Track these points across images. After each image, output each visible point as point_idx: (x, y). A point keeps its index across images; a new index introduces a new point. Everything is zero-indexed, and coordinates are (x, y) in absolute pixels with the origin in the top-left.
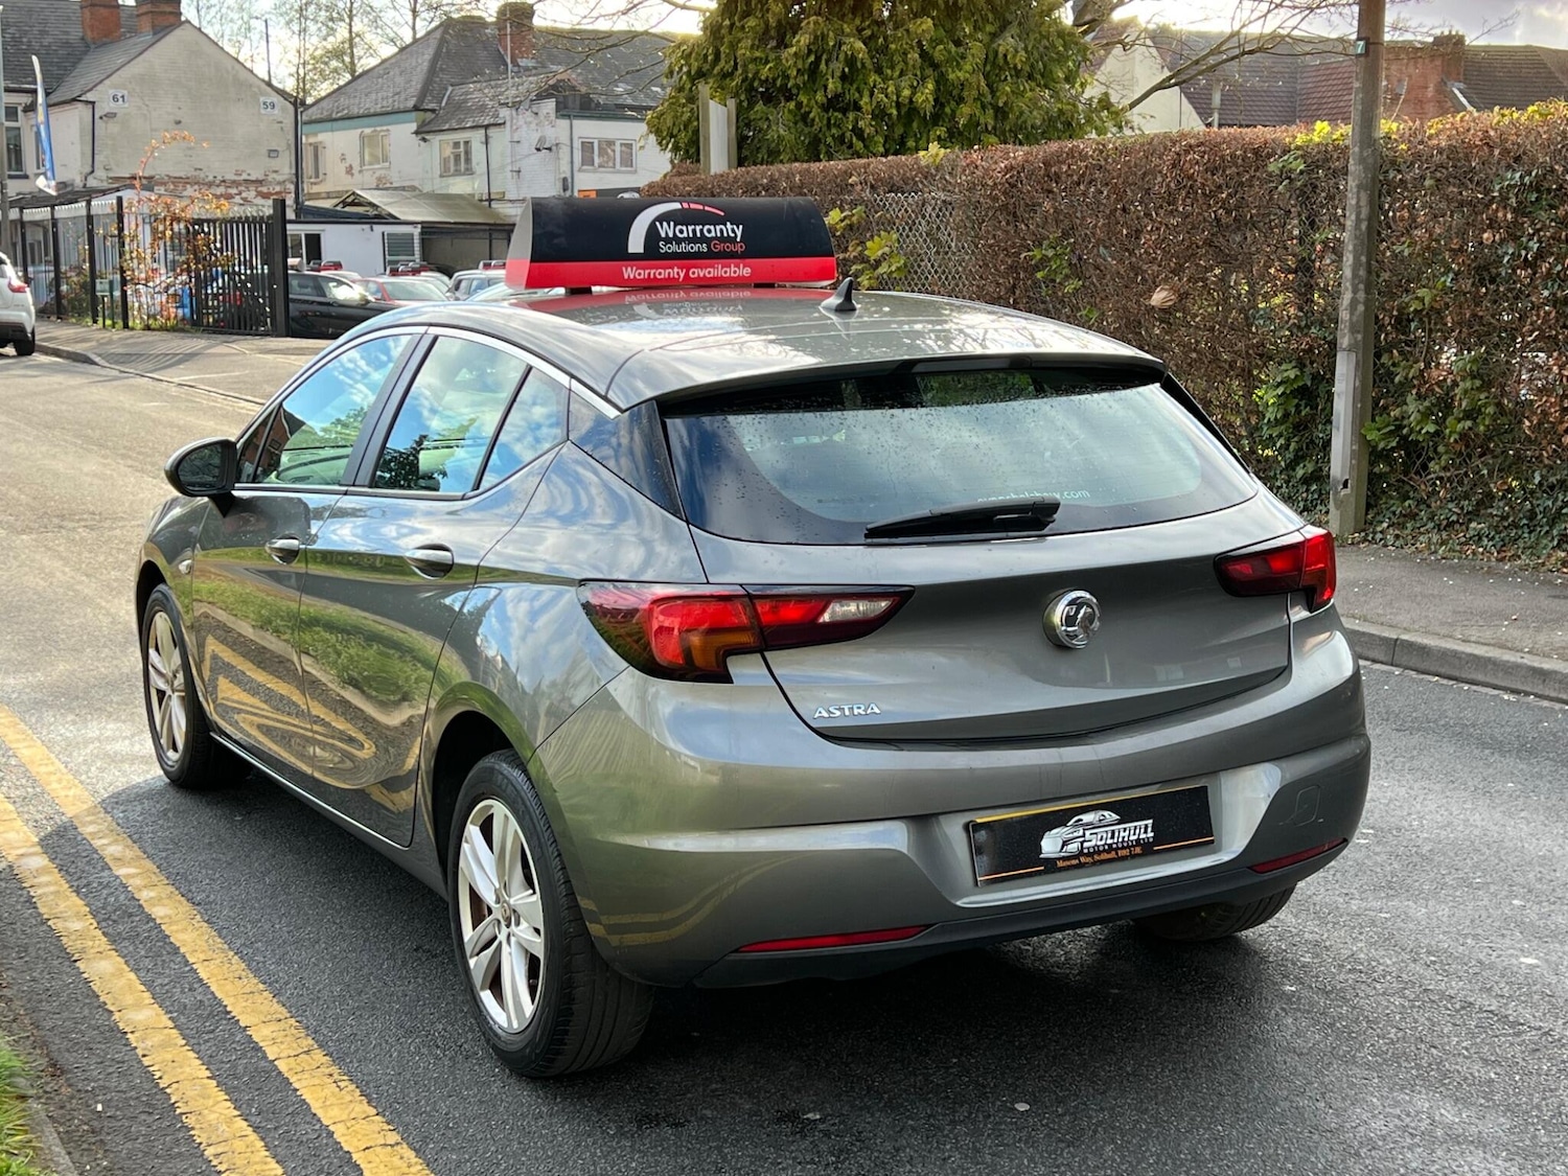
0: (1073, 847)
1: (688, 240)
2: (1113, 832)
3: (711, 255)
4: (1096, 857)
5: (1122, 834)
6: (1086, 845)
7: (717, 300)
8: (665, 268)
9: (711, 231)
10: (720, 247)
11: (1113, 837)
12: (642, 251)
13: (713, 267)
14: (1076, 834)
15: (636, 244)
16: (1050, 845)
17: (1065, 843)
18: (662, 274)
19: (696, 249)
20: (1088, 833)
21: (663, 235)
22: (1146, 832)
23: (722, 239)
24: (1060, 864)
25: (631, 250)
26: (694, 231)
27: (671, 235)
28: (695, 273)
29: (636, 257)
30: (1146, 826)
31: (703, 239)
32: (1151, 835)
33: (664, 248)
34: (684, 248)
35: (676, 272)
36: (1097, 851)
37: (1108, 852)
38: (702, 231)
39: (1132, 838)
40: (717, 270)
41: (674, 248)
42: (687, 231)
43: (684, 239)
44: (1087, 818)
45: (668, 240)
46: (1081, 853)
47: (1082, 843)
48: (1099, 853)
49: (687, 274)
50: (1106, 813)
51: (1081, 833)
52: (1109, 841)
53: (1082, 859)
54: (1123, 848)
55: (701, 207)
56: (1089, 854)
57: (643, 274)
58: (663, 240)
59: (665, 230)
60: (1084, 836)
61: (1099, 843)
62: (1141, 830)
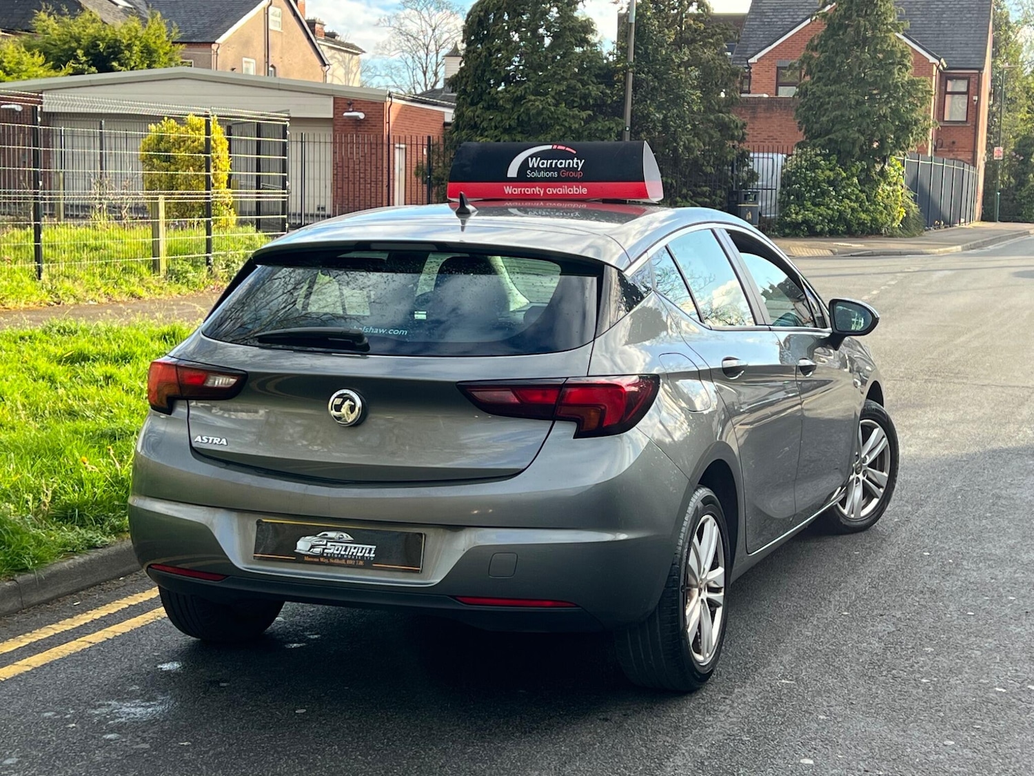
0: (317, 550)
1: (546, 169)
2: (347, 547)
3: (560, 180)
4: (331, 561)
5: (352, 550)
6: (326, 551)
7: (563, 209)
8: (531, 188)
10: (566, 174)
11: (345, 551)
12: (515, 176)
13: (561, 187)
14: (321, 543)
15: (513, 171)
16: (303, 545)
17: (313, 547)
18: (529, 191)
19: (550, 174)
20: (329, 544)
21: (531, 166)
22: (369, 553)
23: (568, 169)
24: (306, 559)
25: (509, 175)
27: (535, 166)
28: (550, 191)
29: (512, 180)
30: (371, 550)
31: (556, 169)
32: (372, 555)
33: (530, 174)
34: (542, 174)
35: (537, 190)
36: (332, 556)
37: (340, 559)
38: (556, 163)
39: (358, 554)
40: (564, 190)
41: (536, 174)
42: (547, 163)
43: (543, 169)
44: (331, 534)
45: (533, 169)
46: (321, 555)
47: (324, 549)
48: (334, 558)
49: (545, 191)
50: (345, 535)
51: (325, 543)
52: (343, 553)
53: (322, 559)
55: (563, 148)
56: (326, 557)
57: (517, 191)
58: (530, 169)
59: (533, 163)
60: (326, 545)
61: (335, 552)
62: (366, 551)
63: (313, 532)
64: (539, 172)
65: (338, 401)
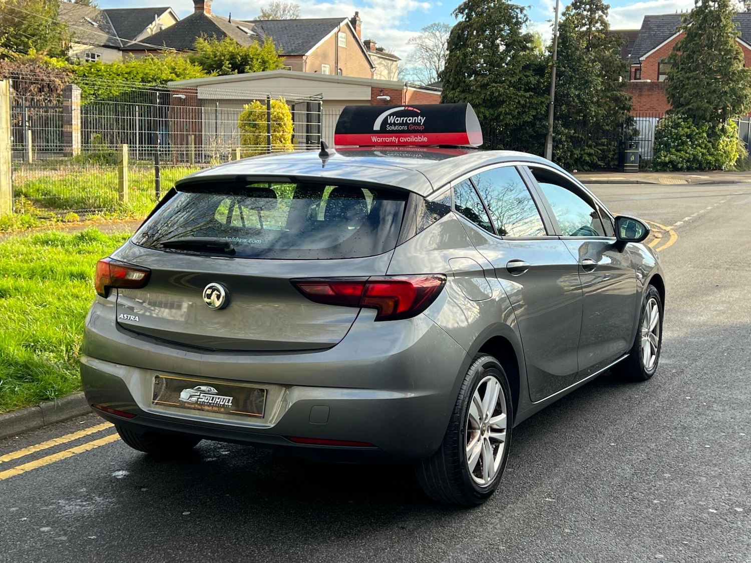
0: (194, 399)
1: (400, 124)
2: (213, 397)
3: (409, 132)
5: (217, 400)
6: (199, 400)
9: (411, 120)
11: (212, 400)
12: (379, 129)
13: (410, 137)
14: (196, 394)
15: (377, 126)
16: (184, 395)
17: (191, 396)
19: (402, 128)
20: (202, 395)
21: (389, 122)
22: (228, 402)
23: (415, 124)
25: (375, 129)
26: (403, 120)
28: (403, 140)
29: (377, 132)
32: (230, 404)
33: (389, 128)
34: (396, 128)
35: (394, 139)
36: (203, 404)
37: (209, 406)
38: (406, 120)
39: (221, 403)
41: (393, 128)
44: (203, 388)
45: (391, 124)
46: (196, 402)
47: (198, 398)
49: (399, 140)
50: (212, 388)
51: (199, 394)
52: (210, 402)
53: (196, 406)
54: (216, 406)
57: (380, 140)
58: (389, 124)
60: (199, 396)
61: (205, 401)
62: (226, 401)
63: (192, 386)
64: (395, 126)
65: (209, 292)
